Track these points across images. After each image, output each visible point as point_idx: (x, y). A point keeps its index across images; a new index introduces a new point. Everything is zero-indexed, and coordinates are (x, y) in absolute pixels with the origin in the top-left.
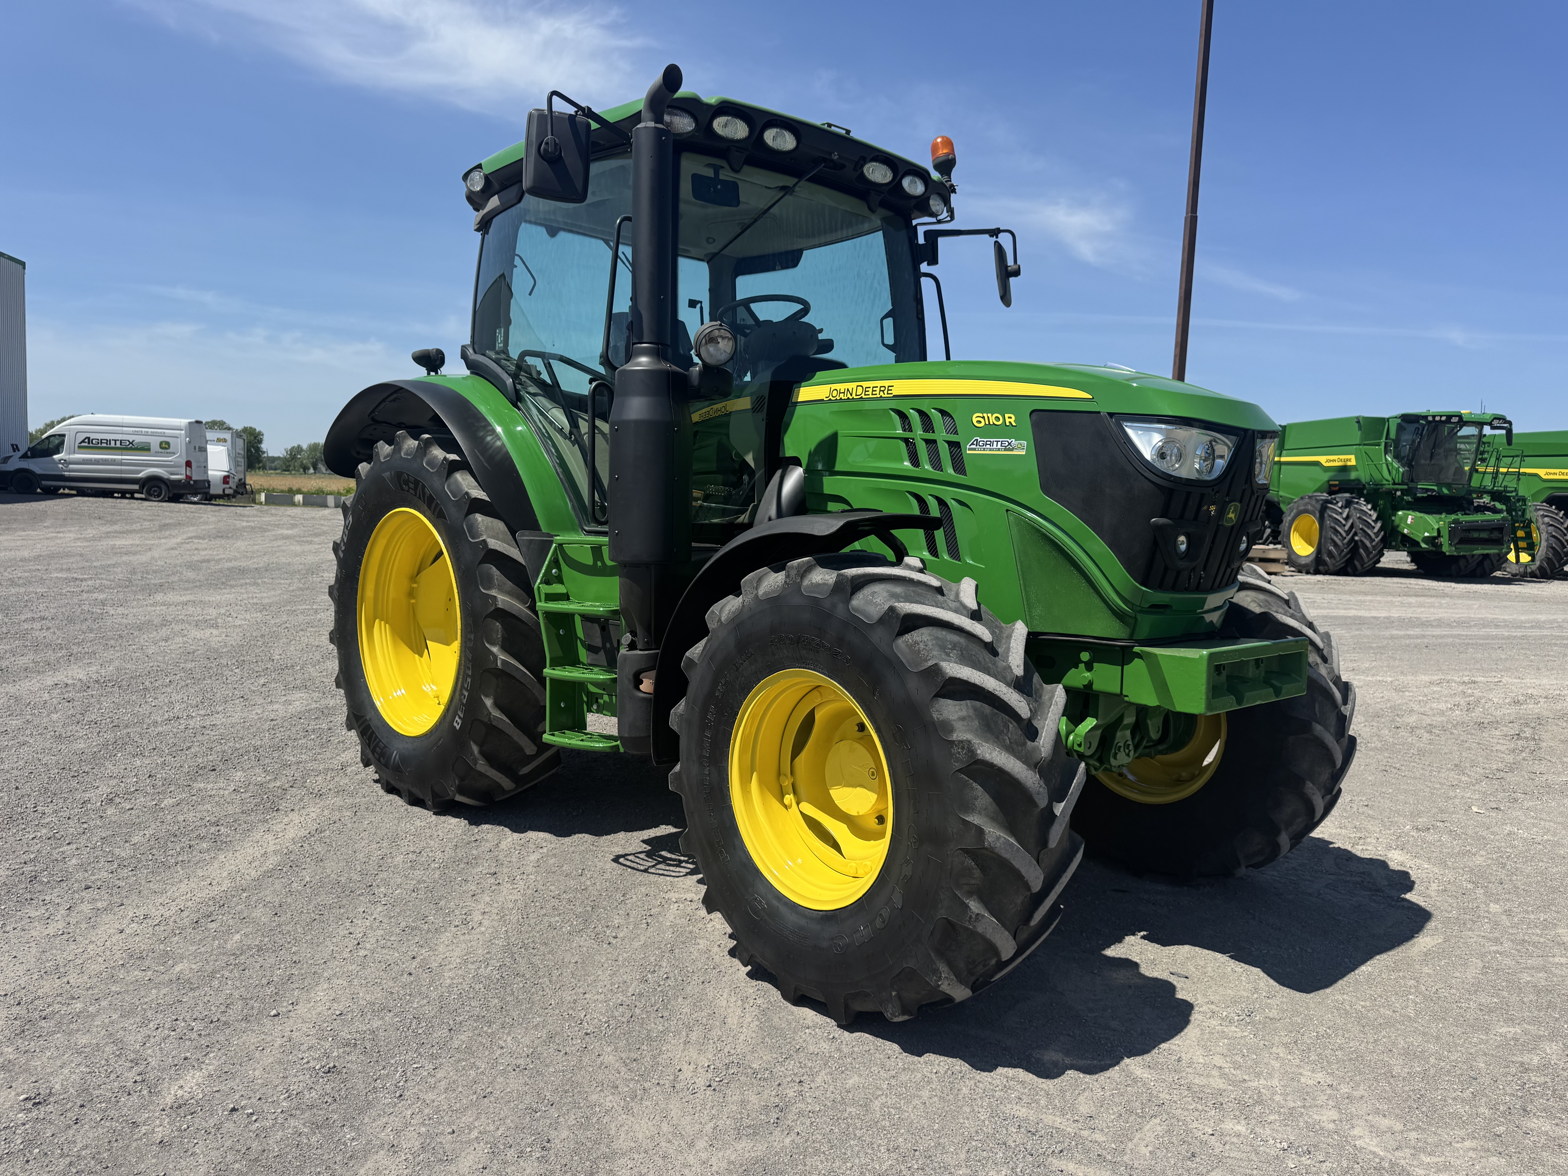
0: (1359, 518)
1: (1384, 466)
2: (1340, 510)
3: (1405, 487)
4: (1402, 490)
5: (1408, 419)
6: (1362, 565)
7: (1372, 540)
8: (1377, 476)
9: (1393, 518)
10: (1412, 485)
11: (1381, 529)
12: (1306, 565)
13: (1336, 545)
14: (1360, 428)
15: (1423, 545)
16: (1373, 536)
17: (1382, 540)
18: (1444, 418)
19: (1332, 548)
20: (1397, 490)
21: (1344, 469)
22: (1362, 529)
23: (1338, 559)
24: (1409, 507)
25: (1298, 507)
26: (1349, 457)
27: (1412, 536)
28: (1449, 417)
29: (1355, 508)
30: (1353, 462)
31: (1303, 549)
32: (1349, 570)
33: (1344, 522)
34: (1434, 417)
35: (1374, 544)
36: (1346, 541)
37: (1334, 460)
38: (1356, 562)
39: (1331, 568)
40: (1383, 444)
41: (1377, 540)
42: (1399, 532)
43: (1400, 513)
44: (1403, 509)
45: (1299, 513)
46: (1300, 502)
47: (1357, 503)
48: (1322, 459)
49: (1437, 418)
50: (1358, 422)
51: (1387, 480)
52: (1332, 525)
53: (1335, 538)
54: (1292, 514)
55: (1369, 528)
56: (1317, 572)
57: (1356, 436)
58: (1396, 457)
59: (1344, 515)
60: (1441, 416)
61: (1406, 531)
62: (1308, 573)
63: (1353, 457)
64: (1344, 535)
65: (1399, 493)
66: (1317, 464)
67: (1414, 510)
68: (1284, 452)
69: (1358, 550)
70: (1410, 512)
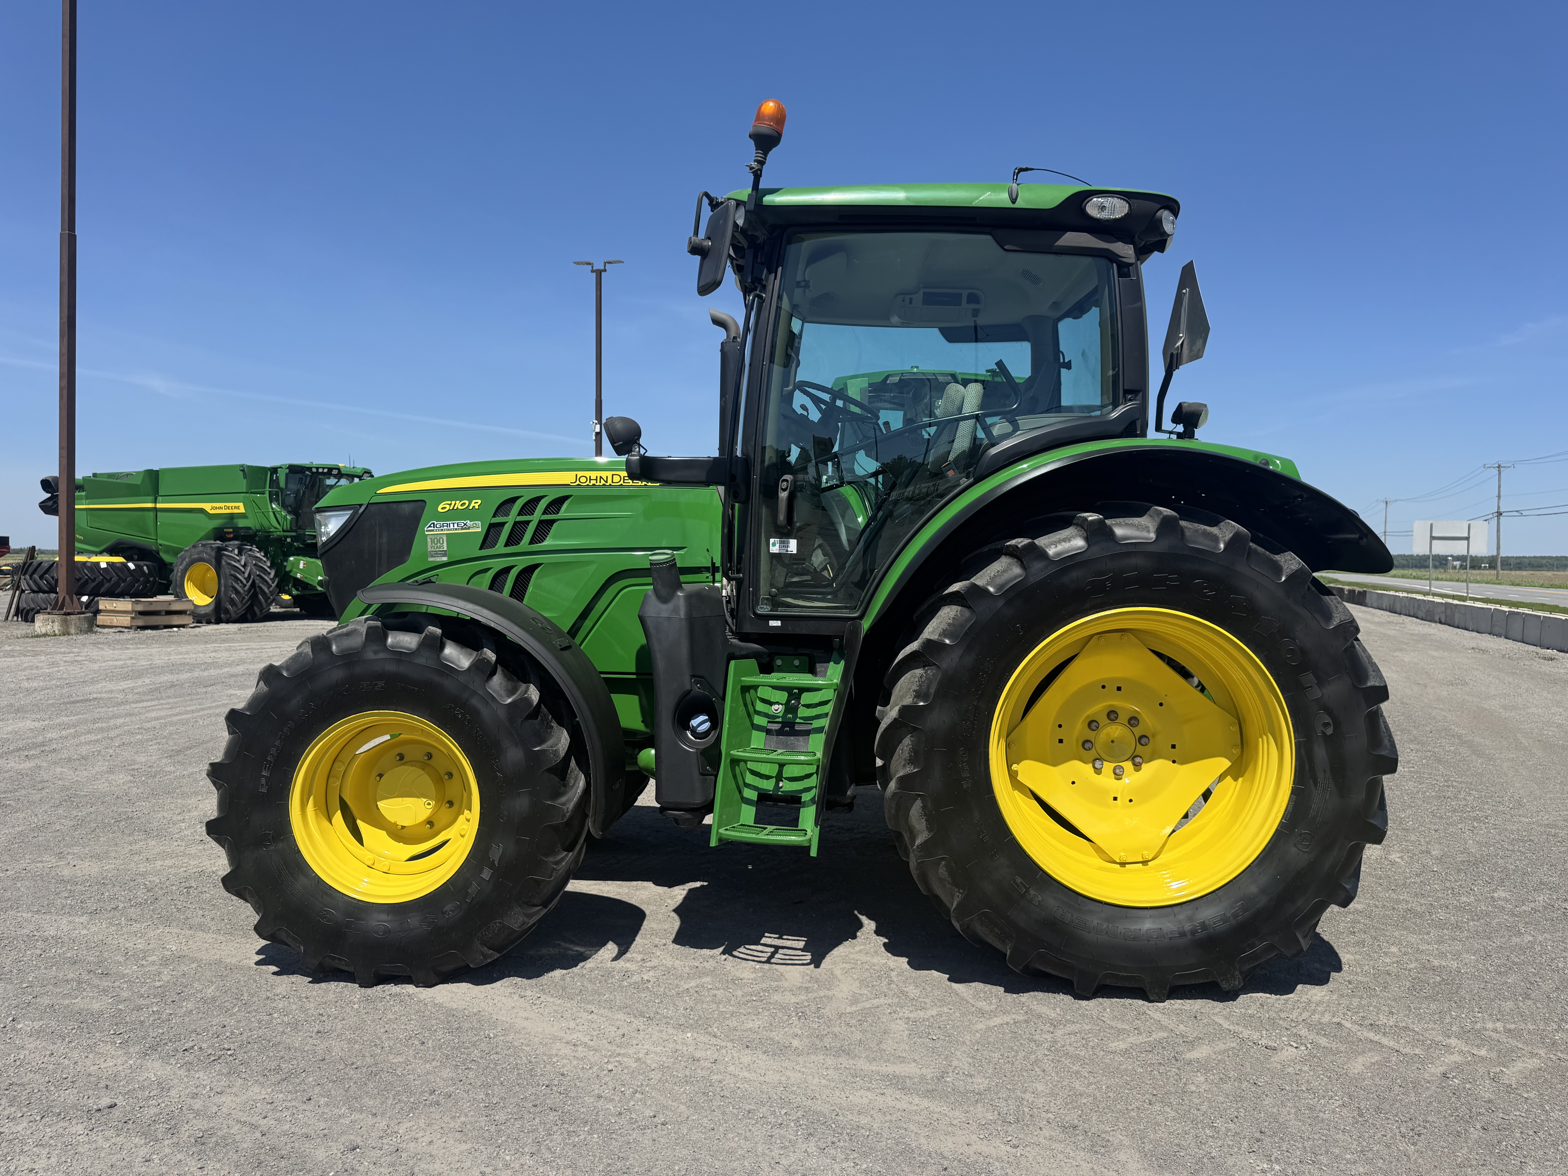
0: (255, 565)
1: (271, 514)
2: (238, 558)
3: (294, 534)
4: (291, 537)
5: (295, 470)
6: (261, 611)
7: (269, 586)
8: (266, 524)
9: (285, 564)
10: (301, 532)
11: (276, 575)
12: (206, 615)
13: (237, 592)
14: (245, 477)
15: (319, 588)
16: (270, 582)
17: (277, 586)
18: (326, 470)
19: (233, 596)
20: (287, 537)
21: (232, 516)
22: (259, 576)
23: (240, 606)
24: (299, 552)
25: (191, 555)
26: (237, 504)
27: (305, 580)
28: (330, 469)
29: (250, 555)
30: (242, 510)
31: (200, 599)
32: (249, 616)
33: (243, 569)
34: (317, 468)
35: (271, 589)
36: (246, 588)
37: (220, 508)
38: (256, 608)
39: (234, 616)
40: (267, 493)
41: (273, 585)
42: (291, 576)
43: (291, 559)
44: (293, 555)
45: (192, 562)
46: (193, 550)
47: (251, 550)
48: (207, 507)
49: (320, 470)
50: (243, 471)
51: (276, 528)
52: (232, 572)
53: (237, 586)
54: (185, 563)
55: (265, 574)
56: (218, 621)
57: (243, 485)
58: (284, 506)
59: (243, 563)
60: (323, 468)
61: (299, 576)
62: (209, 622)
63: (241, 505)
64: (245, 582)
65: (289, 540)
66: (202, 511)
67: (304, 555)
68: (159, 498)
69: (258, 596)
70: (300, 558)
